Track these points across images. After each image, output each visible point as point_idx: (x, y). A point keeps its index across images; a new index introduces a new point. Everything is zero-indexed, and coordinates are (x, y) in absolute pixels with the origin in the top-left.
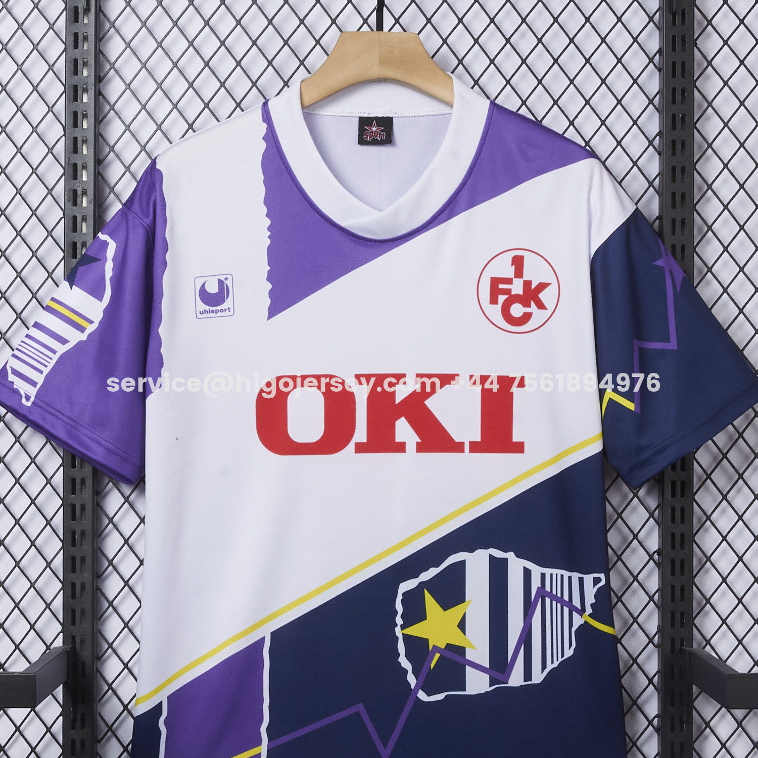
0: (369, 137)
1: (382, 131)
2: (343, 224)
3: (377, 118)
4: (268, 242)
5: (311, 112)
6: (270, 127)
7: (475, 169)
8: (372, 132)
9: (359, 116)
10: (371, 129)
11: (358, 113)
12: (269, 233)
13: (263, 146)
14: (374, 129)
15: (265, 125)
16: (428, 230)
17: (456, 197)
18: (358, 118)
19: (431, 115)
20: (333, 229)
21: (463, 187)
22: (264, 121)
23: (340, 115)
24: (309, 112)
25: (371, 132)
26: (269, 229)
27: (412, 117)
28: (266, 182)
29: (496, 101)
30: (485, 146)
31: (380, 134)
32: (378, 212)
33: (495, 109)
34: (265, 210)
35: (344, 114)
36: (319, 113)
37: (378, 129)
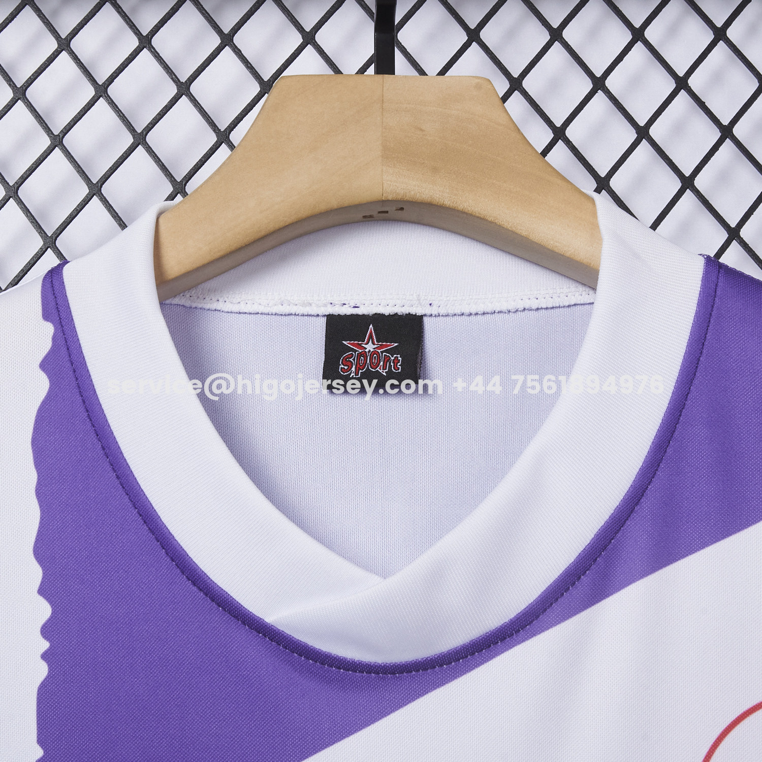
0: (353, 369)
1: (392, 351)
2: (272, 616)
3: (378, 319)
4: (42, 670)
5: (194, 305)
6: (63, 331)
7: (670, 451)
8: (364, 354)
9: (327, 313)
10: (359, 346)
11: (325, 305)
12: (45, 645)
13: (41, 385)
14: (370, 347)
15: (49, 329)
16: (534, 634)
17: (616, 533)
18: (325, 319)
19: (530, 310)
20: (242, 634)
21: (637, 504)
22: (46, 316)
23: (274, 310)
24: (188, 304)
25: (360, 355)
26: (47, 631)
27: (477, 314)
28: (41, 492)
29: (723, 260)
30: (696, 382)
31: (387, 360)
32: (375, 579)
33: (721, 279)
34: (36, 573)
35: (286, 309)
36: (214, 306)
37: (381, 347)
